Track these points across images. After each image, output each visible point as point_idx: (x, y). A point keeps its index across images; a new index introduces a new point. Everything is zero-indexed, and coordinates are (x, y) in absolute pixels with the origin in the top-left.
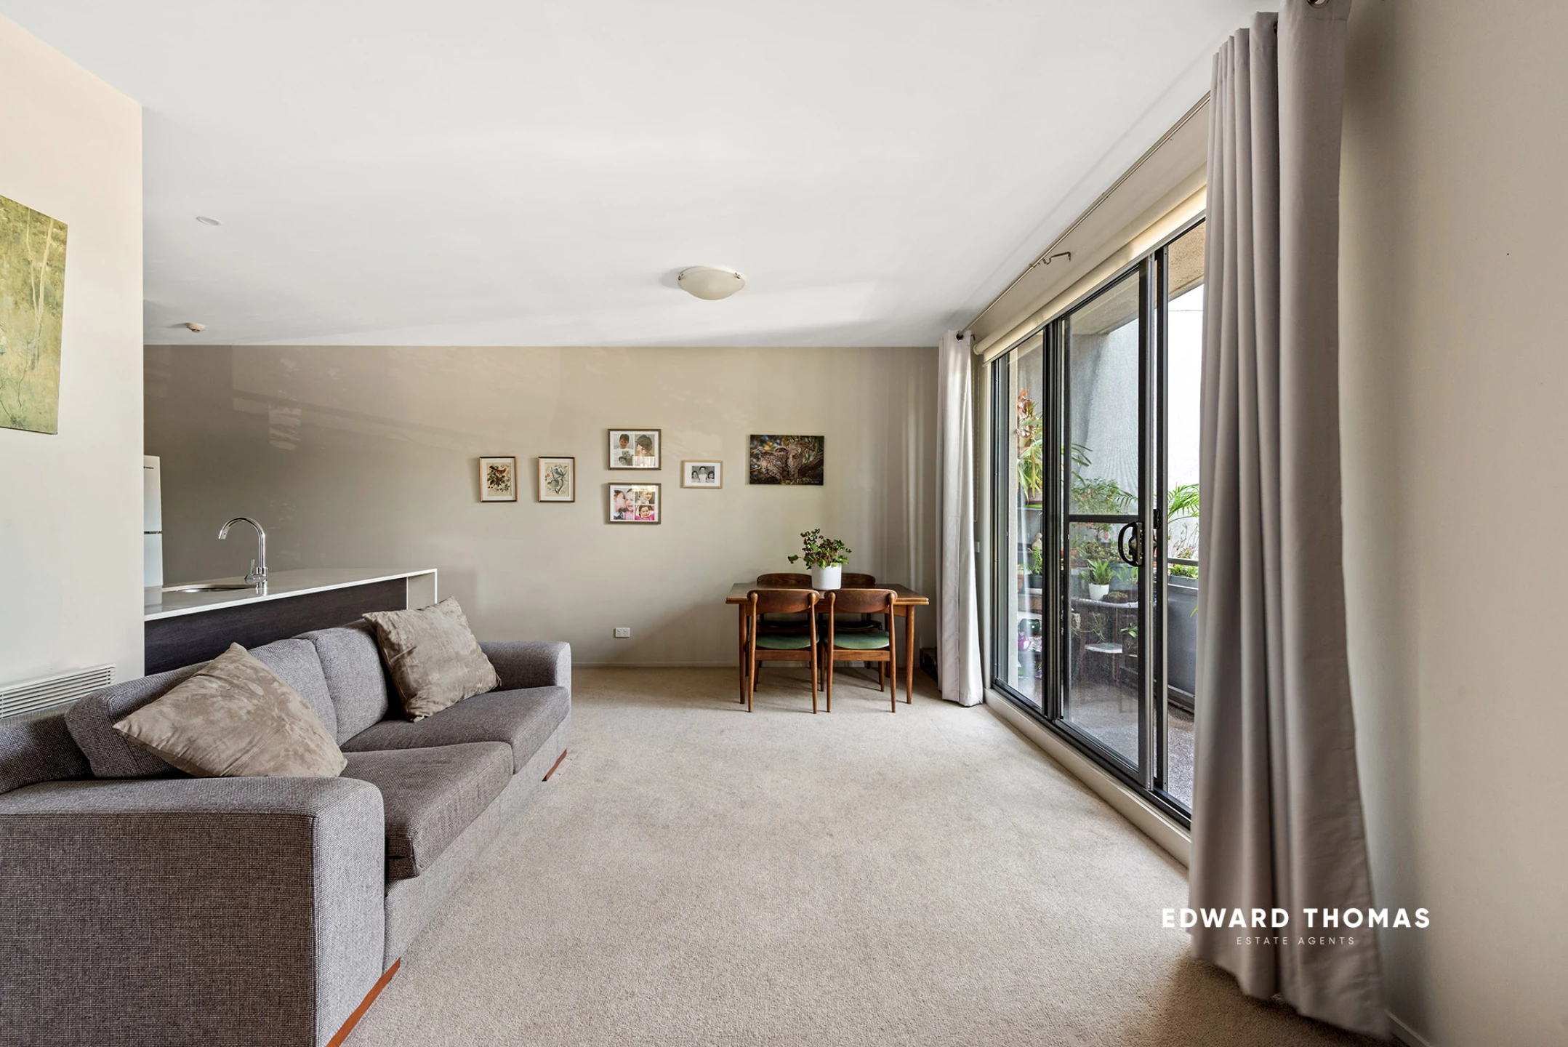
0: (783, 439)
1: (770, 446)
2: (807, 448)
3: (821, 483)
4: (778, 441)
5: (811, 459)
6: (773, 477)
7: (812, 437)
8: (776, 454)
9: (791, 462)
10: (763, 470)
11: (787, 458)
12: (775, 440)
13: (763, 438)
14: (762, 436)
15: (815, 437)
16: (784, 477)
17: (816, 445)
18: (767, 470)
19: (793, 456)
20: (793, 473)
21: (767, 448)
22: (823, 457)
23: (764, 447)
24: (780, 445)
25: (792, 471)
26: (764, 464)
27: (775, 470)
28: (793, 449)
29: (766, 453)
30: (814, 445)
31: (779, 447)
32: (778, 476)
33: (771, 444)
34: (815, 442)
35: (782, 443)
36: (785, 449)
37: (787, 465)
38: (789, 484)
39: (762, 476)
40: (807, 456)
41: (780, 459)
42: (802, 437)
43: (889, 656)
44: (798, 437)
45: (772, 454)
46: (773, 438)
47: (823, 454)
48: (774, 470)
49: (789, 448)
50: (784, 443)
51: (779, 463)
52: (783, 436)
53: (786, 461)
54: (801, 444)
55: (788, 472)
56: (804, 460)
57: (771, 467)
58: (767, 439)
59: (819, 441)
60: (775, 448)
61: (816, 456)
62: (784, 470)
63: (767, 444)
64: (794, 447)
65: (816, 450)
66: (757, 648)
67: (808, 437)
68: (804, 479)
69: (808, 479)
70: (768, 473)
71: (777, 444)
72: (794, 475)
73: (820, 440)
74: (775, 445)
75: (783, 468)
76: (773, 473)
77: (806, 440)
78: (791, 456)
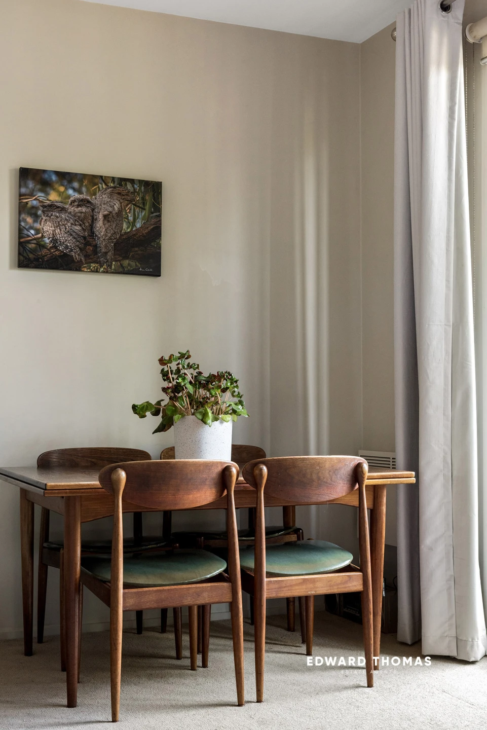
0: (85, 182)
1: (60, 194)
2: (130, 201)
3: (156, 272)
4: (76, 185)
5: (138, 225)
6: (65, 254)
7: (140, 181)
8: (71, 209)
9: (100, 224)
10: (47, 241)
11: (94, 220)
12: (70, 182)
13: (46, 176)
14: (44, 171)
15: (146, 184)
16: (86, 256)
17: (147, 198)
18: (54, 240)
19: (105, 217)
20: (103, 250)
21: (53, 197)
22: (160, 221)
23: (47, 194)
24: (80, 192)
25: (102, 243)
26: (48, 228)
27: (70, 242)
28: (105, 203)
29: (52, 207)
30: (143, 199)
31: (77, 196)
32: (76, 255)
33: (62, 189)
34: (146, 192)
35: (84, 189)
36: (89, 202)
37: (92, 233)
38: (97, 271)
39: (44, 251)
40: (131, 219)
41: (79, 220)
42: (122, 181)
43: (361, 582)
44: (113, 178)
45: (63, 210)
46: (66, 177)
47: (160, 216)
48: (67, 241)
49: (97, 200)
50: (88, 190)
51: (77, 228)
52: (84, 176)
53: (92, 226)
54: (119, 194)
55: (96, 246)
56: (125, 226)
57: (61, 235)
58: (54, 178)
59: (154, 191)
60: (69, 197)
61: (147, 219)
62: (87, 244)
63: (54, 189)
64: (105, 198)
65: (147, 207)
66: (126, 586)
67: (132, 181)
68: (126, 262)
69: (133, 264)
70: (55, 247)
71: (74, 190)
72: (106, 253)
73: (154, 189)
74: (71, 192)
75: (85, 238)
76: (67, 247)
77: (129, 186)
78: (101, 217)
